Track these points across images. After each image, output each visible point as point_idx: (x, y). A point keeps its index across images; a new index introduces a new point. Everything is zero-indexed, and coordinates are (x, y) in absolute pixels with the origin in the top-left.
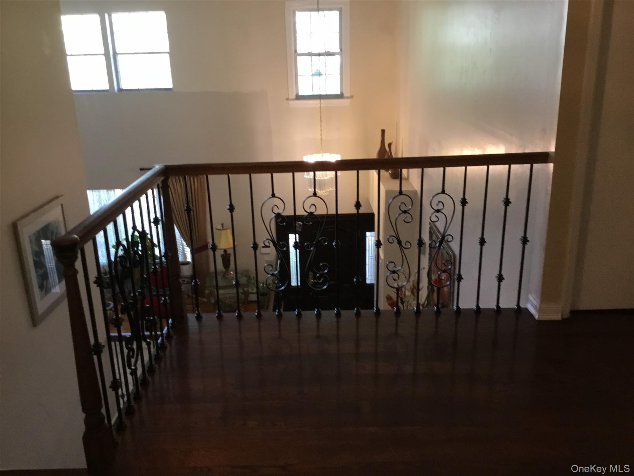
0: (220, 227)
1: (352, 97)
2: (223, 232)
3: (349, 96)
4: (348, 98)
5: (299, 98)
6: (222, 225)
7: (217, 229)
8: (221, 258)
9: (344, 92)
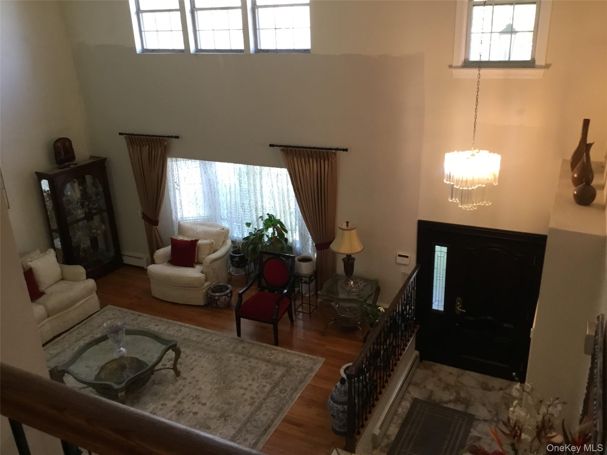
0: (344, 226)
1: (547, 66)
2: (346, 233)
3: (543, 64)
4: (541, 67)
5: (468, 64)
6: (347, 223)
7: (340, 228)
8: (342, 264)
9: (536, 59)
